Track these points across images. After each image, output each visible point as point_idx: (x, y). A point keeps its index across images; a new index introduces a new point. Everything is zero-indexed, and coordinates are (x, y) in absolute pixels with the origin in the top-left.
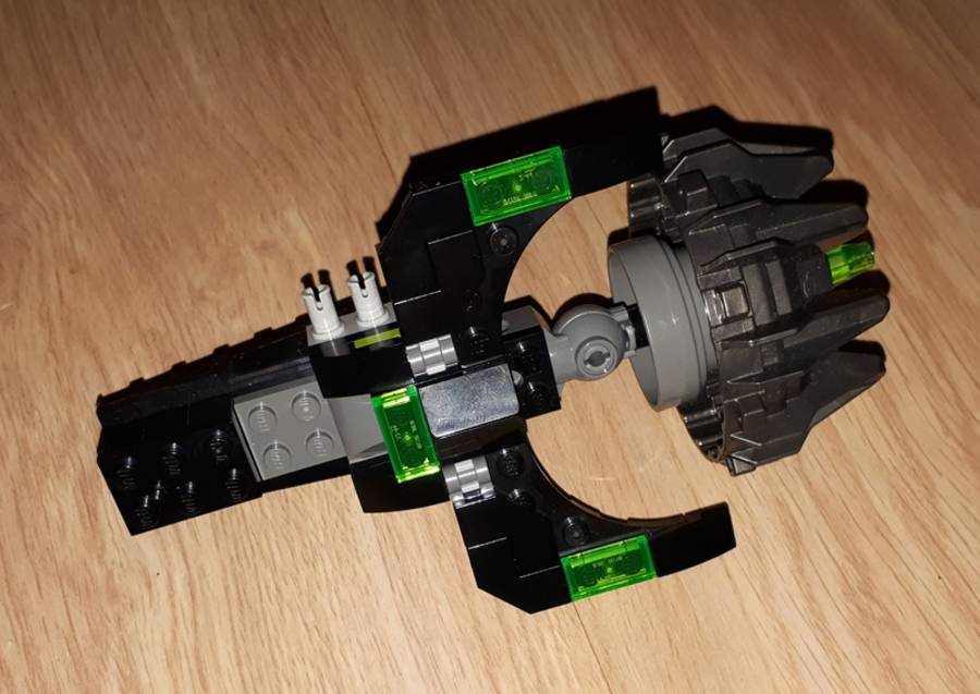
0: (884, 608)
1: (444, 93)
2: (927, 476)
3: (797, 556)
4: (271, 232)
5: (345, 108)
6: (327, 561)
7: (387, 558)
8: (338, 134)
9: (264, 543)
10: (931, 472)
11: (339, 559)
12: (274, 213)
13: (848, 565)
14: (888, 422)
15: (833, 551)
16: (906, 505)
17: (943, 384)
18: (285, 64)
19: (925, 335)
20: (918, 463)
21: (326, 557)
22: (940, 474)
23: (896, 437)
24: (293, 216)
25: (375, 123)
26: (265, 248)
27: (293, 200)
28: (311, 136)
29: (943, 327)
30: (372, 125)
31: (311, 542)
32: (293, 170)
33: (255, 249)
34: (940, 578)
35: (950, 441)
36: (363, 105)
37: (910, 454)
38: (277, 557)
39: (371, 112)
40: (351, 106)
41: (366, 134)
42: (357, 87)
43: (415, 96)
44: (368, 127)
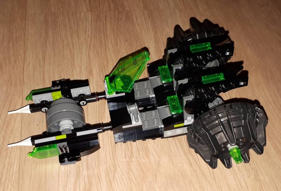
1: (44, 58)
3: (76, 179)
5: (19, 57)
8: (15, 62)
10: (117, 166)
15: (85, 180)
16: (108, 173)
18: (11, 44)
25: (25, 62)
28: (9, 62)
30: (24, 62)
32: (2, 68)
36: (24, 57)
39: (25, 59)
40: (21, 56)
41: (22, 63)
42: (25, 53)
43: (37, 57)
44: (23, 62)
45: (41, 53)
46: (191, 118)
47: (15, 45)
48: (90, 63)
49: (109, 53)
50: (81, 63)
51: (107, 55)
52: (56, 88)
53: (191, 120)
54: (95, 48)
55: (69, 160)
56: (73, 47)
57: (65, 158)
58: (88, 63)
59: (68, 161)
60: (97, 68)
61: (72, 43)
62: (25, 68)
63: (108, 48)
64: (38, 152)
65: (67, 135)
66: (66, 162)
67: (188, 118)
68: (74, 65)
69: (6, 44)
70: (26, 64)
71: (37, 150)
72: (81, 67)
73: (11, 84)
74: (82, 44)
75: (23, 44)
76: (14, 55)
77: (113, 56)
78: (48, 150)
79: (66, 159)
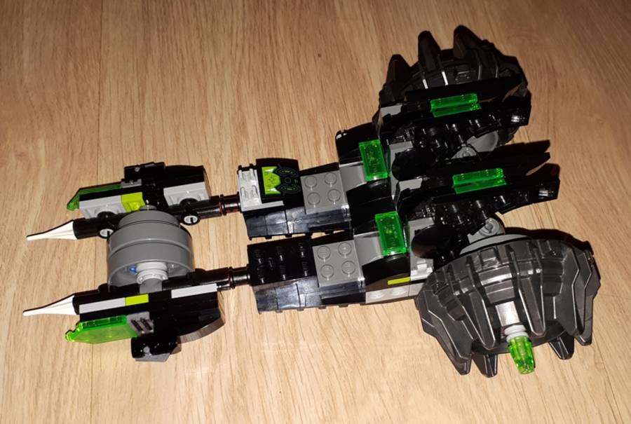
0: (245, 401)
1: (142, 95)
4: (27, 148)
5: (90, 94)
8: (81, 106)
10: (300, 337)
13: (238, 376)
16: (280, 351)
18: (71, 65)
25: (101, 104)
26: (21, 156)
28: (68, 105)
30: (99, 104)
32: (52, 120)
33: (16, 155)
36: (99, 93)
39: (101, 97)
40: (93, 92)
41: (94, 108)
42: (100, 84)
43: (127, 93)
44: (97, 106)
45: (136, 85)
46: (425, 265)
47: (80, 68)
48: (240, 108)
49: (282, 83)
50: (222, 108)
51: (276, 87)
52: (132, 184)
53: (426, 271)
54: (251, 72)
55: (153, 352)
56: (204, 70)
57: (145, 346)
58: (237, 106)
59: (150, 354)
60: (257, 118)
61: (203, 61)
62: (102, 118)
63: (281, 73)
64: (86, 332)
65: (151, 295)
66: (146, 355)
67: (419, 267)
68: (207, 112)
69: (60, 66)
70: (103, 110)
71: (84, 328)
72: (221, 115)
73: (72, 154)
74: (223, 63)
75: (98, 63)
76: (78, 89)
77: (291, 91)
78: (110, 328)
79: (147, 350)
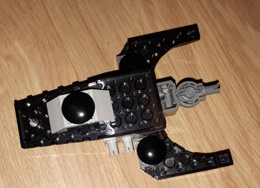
2: (246, 133)
6: (44, 182)
7: (66, 179)
9: (20, 177)
11: (48, 181)
12: (10, 43)
14: (232, 114)
17: (250, 99)
19: (243, 80)
20: (243, 129)
21: (43, 181)
22: (250, 132)
23: (235, 120)
24: (17, 44)
27: (17, 38)
29: (249, 77)
31: (37, 175)
34: (252, 170)
35: (253, 120)
37: (240, 125)
38: (26, 182)
